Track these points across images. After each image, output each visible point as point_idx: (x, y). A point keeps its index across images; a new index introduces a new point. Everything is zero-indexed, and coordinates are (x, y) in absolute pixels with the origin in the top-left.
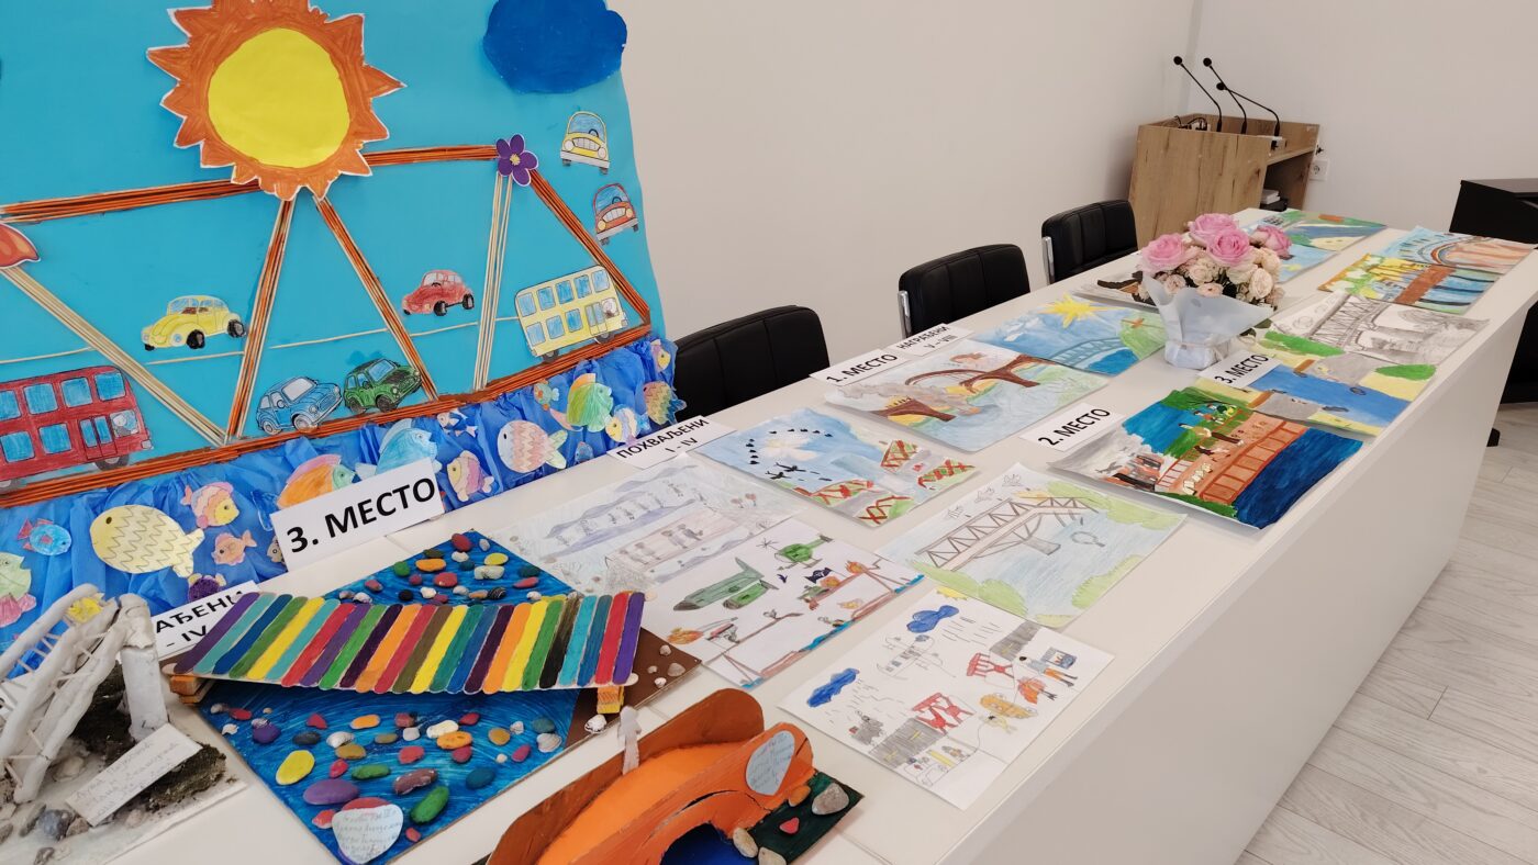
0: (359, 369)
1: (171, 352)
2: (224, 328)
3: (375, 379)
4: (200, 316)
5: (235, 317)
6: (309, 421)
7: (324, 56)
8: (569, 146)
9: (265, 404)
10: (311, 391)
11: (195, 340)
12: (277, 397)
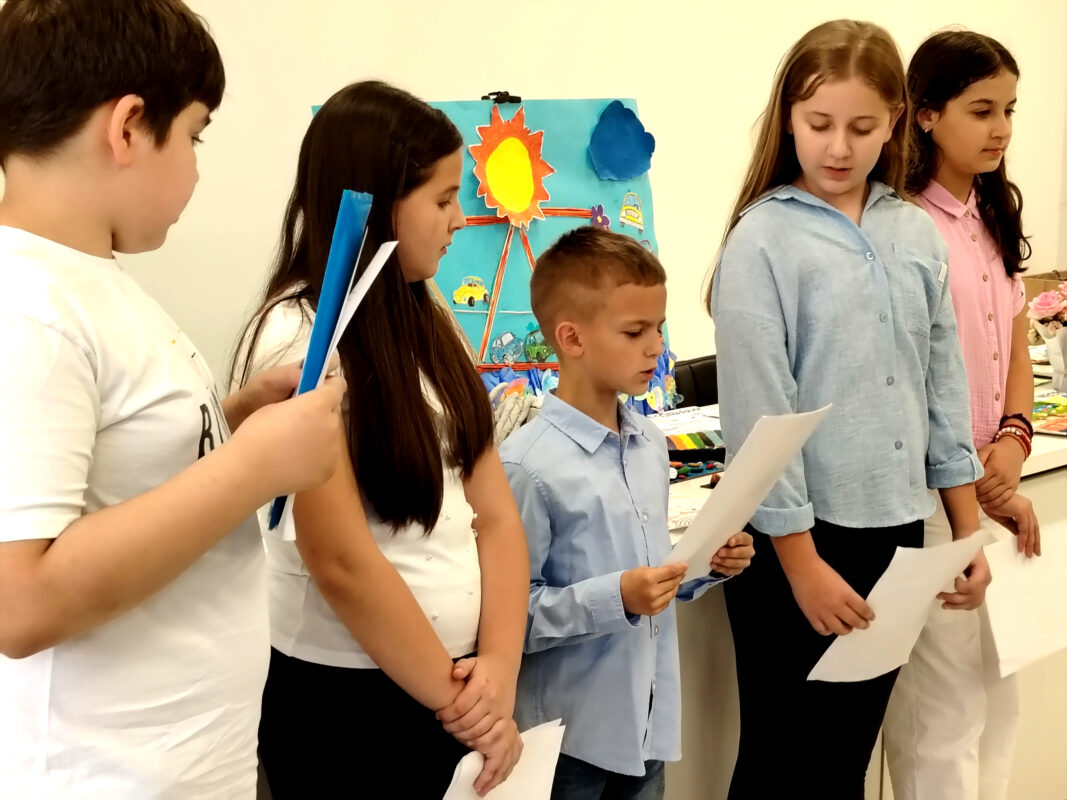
0: (532, 333)
1: (461, 306)
2: (482, 298)
3: (538, 341)
4: (473, 288)
5: (486, 292)
6: (510, 360)
7: (527, 153)
8: (623, 214)
9: (494, 345)
10: (512, 342)
11: (471, 302)
12: (499, 342)
